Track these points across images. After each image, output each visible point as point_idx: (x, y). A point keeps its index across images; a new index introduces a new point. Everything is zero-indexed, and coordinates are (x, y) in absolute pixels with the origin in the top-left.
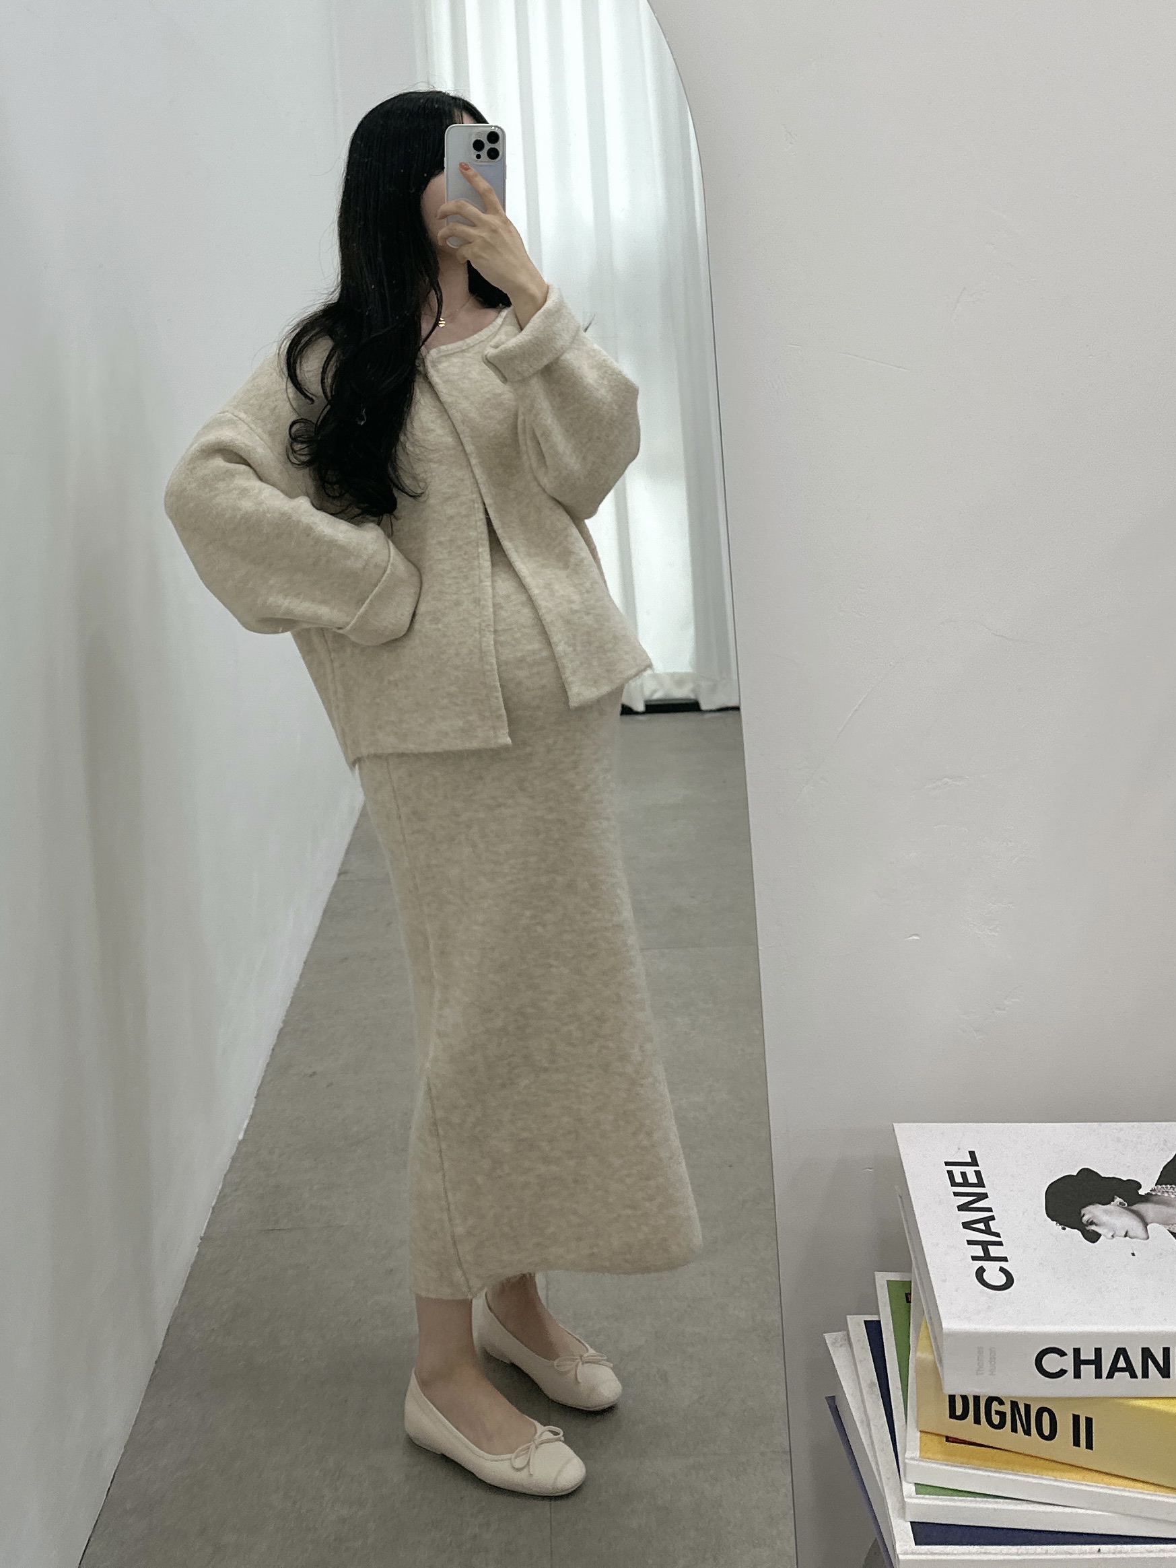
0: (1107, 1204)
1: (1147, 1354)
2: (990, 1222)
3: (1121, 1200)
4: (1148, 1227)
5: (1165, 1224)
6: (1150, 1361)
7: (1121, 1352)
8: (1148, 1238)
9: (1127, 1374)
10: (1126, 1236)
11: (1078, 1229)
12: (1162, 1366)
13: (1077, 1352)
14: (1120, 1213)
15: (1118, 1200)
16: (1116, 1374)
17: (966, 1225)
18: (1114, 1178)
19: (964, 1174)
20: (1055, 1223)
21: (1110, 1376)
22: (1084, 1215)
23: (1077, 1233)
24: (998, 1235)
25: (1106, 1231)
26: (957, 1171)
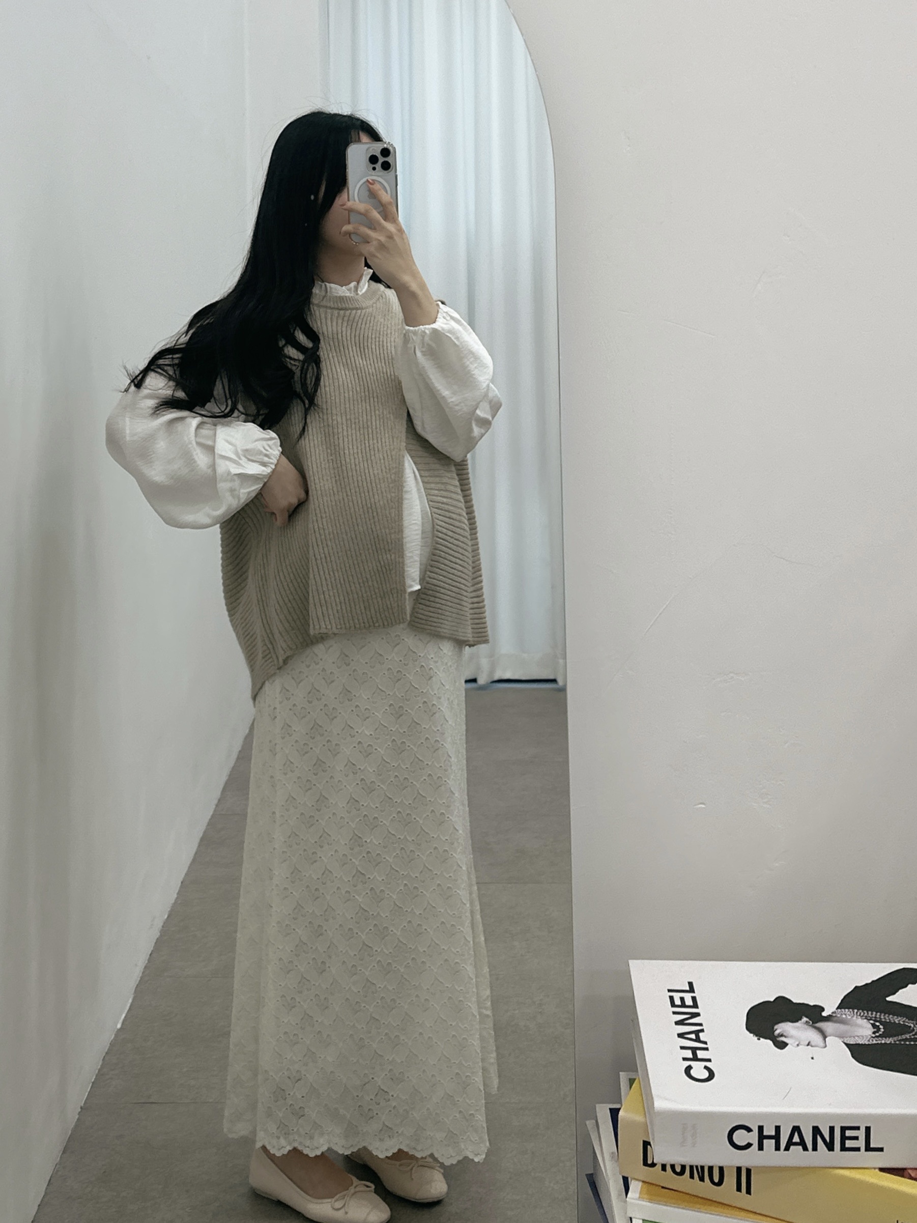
0: (796, 1021)
1: (816, 1131)
2: (701, 1034)
3: (807, 1020)
4: (827, 1039)
5: (840, 1037)
6: (819, 1137)
7: (796, 1129)
8: (826, 1046)
9: (800, 1147)
10: (808, 1045)
11: (771, 1040)
12: (828, 1141)
13: (761, 1128)
14: (806, 1029)
15: (805, 1019)
16: (792, 1147)
17: (681, 1035)
18: (803, 1004)
19: (682, 999)
20: (752, 1035)
21: (787, 1148)
22: (776, 1030)
23: (770, 1042)
24: (705, 1043)
25: (793, 1041)
26: (677, 997)
